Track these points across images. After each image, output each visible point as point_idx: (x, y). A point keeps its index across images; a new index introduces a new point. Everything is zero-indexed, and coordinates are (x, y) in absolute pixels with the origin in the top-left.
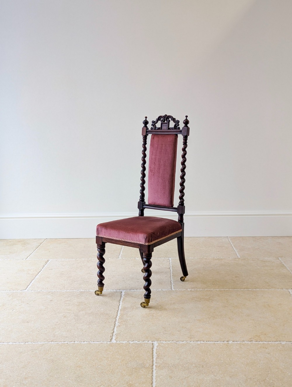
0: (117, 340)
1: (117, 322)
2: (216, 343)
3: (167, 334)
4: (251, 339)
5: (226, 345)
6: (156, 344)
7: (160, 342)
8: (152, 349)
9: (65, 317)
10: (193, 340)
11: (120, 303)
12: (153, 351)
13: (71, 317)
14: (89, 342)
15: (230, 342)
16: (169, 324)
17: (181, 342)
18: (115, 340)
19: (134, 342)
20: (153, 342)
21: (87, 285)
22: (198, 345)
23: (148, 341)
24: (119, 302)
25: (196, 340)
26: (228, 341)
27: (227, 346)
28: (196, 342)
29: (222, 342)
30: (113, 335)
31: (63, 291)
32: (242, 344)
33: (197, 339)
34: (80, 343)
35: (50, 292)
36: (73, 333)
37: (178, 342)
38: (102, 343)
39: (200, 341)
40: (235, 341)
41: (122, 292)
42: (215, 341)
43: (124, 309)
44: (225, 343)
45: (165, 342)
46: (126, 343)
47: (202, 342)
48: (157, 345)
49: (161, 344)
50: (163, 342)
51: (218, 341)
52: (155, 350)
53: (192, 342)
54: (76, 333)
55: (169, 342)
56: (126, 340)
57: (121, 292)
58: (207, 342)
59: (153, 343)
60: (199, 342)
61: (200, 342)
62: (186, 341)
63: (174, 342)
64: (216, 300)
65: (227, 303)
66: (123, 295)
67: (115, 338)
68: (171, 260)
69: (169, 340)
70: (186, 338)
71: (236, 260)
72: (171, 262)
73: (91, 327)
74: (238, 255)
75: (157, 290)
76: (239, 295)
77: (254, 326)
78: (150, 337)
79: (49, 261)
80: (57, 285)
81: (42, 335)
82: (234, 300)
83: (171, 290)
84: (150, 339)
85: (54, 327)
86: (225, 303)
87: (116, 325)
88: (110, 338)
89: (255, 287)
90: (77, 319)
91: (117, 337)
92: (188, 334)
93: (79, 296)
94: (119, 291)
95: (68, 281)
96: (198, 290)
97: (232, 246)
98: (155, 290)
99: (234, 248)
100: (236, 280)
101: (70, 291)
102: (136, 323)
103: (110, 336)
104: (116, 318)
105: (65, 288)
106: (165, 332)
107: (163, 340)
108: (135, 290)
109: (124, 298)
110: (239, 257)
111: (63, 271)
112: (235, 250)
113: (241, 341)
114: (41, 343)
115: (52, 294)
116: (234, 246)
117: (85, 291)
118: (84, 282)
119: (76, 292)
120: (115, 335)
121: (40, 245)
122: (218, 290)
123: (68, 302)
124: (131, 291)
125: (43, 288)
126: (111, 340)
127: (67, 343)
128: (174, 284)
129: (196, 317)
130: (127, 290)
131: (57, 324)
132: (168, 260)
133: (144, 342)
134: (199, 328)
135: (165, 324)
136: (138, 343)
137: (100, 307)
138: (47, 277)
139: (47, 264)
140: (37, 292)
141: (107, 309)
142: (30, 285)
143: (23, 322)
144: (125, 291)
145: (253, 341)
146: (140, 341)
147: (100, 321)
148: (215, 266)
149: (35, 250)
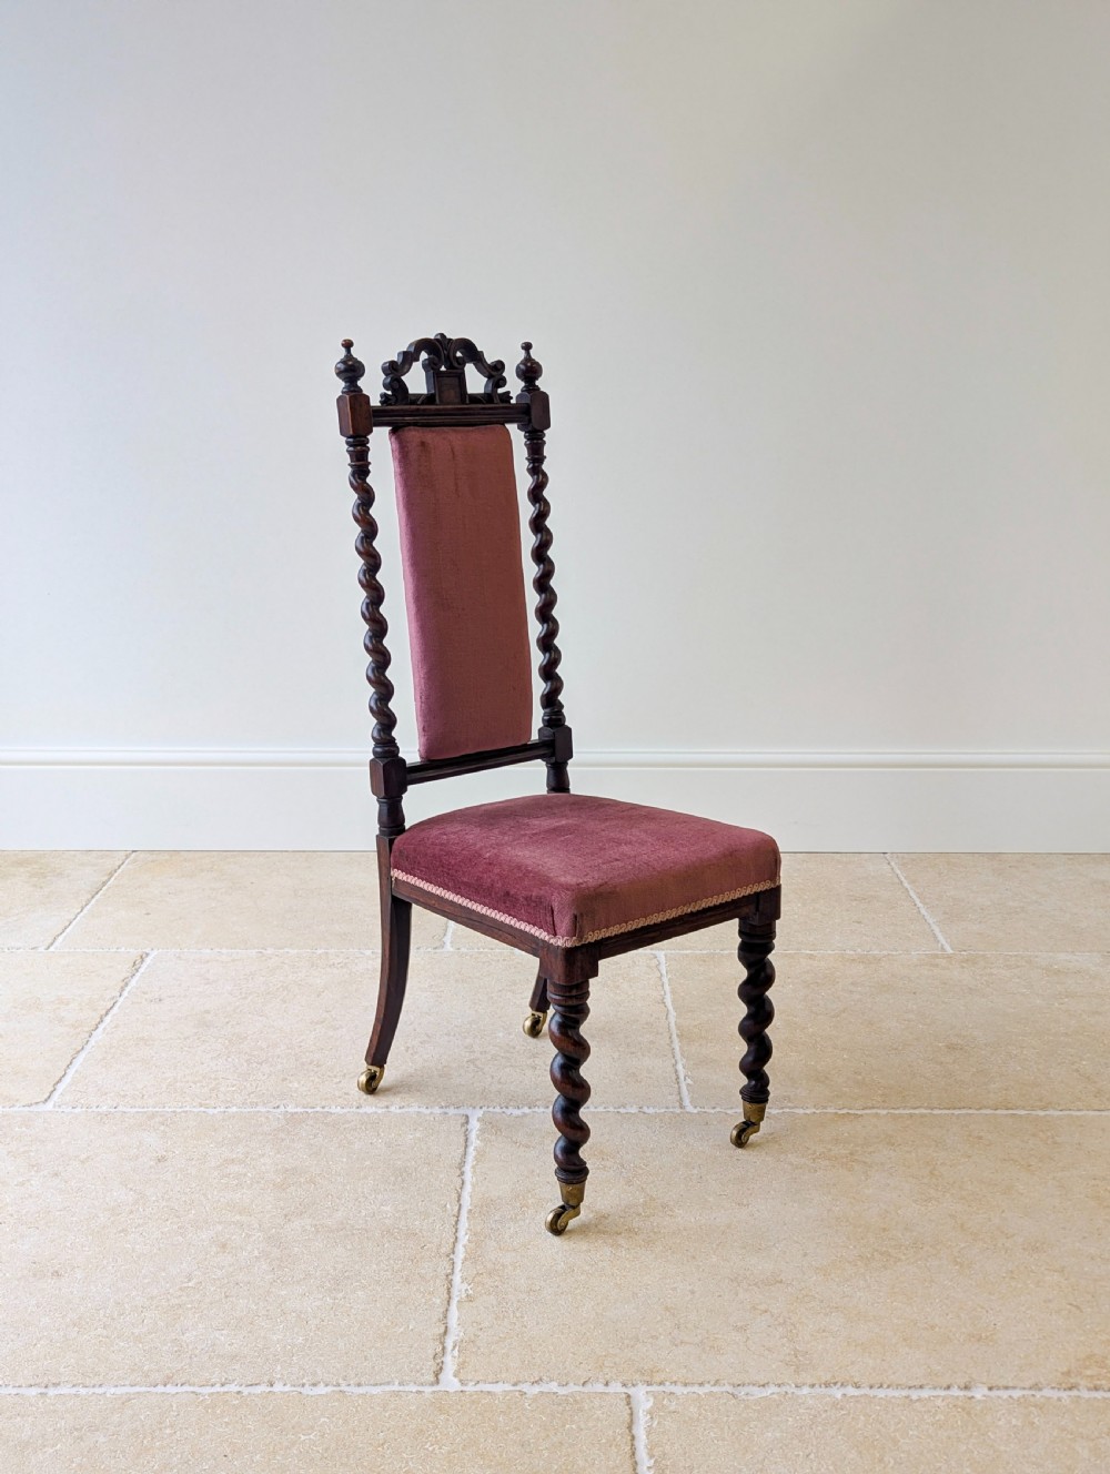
0: (462, 1376)
1: (457, 1278)
2: (915, 1395)
3: (687, 1343)
4: (1068, 1373)
5: (963, 1409)
6: (640, 1393)
7: (661, 1388)
8: (630, 1428)
9: (224, 1246)
10: (809, 1382)
11: (462, 1173)
12: (633, 1438)
13: (249, 1248)
14: (339, 1385)
15: (979, 1393)
16: (693, 1292)
17: (758, 1393)
18: (455, 1376)
19: (544, 1388)
20: (631, 1391)
21: (317, 1080)
22: (835, 1405)
23: (607, 1384)
24: (458, 1172)
25: (823, 1381)
26: (966, 1388)
27: (969, 1414)
28: (824, 1390)
29: (943, 1393)
30: (444, 1348)
31: (211, 1111)
32: (1035, 1406)
33: (828, 1377)
34: (299, 1389)
35: (153, 1115)
36: (265, 1338)
37: (742, 1392)
38: (396, 1394)
39: (842, 1384)
40: (999, 1388)
41: (467, 1117)
42: (911, 1383)
43: (484, 1207)
44: (957, 1398)
45: (686, 1390)
46: (506, 1393)
47: (851, 1391)
48: (650, 1404)
49: (665, 1402)
50: (673, 1388)
51: (921, 1387)
52: (640, 1431)
53: (806, 1390)
54: (275, 1338)
55: (701, 1391)
56: (503, 1375)
57: (463, 1120)
58: (872, 1393)
59: (629, 1396)
60: (838, 1393)
61: (842, 1391)
62: (779, 1386)
63: (724, 1389)
64: (882, 1164)
65: (934, 1180)
66: (473, 1136)
67: (455, 1367)
68: (663, 960)
69: (700, 1380)
70: (774, 1366)
71: (937, 965)
72: (664, 972)
73: (342, 1302)
74: (942, 940)
75: (622, 1110)
76: (980, 1138)
77: (1071, 1304)
78: (615, 1363)
79: (148, 961)
80: (188, 1082)
81: (122, 1344)
82: (961, 1167)
83: (678, 1111)
84: (614, 1370)
85: (174, 1301)
86: (926, 1181)
87: (455, 1292)
88: (431, 1365)
89: (1041, 1100)
90: (278, 1259)
91: (465, 1362)
92: (783, 1345)
93: (282, 1135)
94: (456, 1111)
95: (230, 1060)
96: (796, 1111)
97: (912, 893)
98: (611, 1109)
99: (920, 905)
100: (954, 1062)
101: (242, 1110)
102: (545, 1281)
103: (431, 1353)
104: (453, 1253)
105: (221, 1096)
106: (676, 1331)
107: (675, 1379)
108: (526, 1110)
109: (478, 1153)
110: (952, 952)
111: (208, 1012)
112: (927, 917)
113: (1024, 1389)
114: (120, 1391)
115: (162, 1128)
116: (920, 896)
117: (310, 1110)
118: (303, 1064)
119: (267, 1118)
120: (453, 1350)
121: (109, 879)
122: (885, 1112)
123: (234, 1169)
124: (509, 1111)
125: (122, 1093)
126: (437, 1376)
127: (239, 1392)
128: (689, 1081)
129: (805, 1255)
130: (491, 1109)
131: (190, 1284)
132: (654, 962)
133: (589, 1386)
134: (826, 1315)
135: (674, 1289)
136: (562, 1391)
137: (380, 1197)
138: (143, 1039)
139: (137, 971)
140: (99, 1114)
141: (407, 1206)
142: (67, 1080)
143: (35, 1275)
144: (480, 1113)
145: (1079, 1384)
146: (571, 1384)
147: (382, 1273)
148: (851, 992)
149: (87, 903)
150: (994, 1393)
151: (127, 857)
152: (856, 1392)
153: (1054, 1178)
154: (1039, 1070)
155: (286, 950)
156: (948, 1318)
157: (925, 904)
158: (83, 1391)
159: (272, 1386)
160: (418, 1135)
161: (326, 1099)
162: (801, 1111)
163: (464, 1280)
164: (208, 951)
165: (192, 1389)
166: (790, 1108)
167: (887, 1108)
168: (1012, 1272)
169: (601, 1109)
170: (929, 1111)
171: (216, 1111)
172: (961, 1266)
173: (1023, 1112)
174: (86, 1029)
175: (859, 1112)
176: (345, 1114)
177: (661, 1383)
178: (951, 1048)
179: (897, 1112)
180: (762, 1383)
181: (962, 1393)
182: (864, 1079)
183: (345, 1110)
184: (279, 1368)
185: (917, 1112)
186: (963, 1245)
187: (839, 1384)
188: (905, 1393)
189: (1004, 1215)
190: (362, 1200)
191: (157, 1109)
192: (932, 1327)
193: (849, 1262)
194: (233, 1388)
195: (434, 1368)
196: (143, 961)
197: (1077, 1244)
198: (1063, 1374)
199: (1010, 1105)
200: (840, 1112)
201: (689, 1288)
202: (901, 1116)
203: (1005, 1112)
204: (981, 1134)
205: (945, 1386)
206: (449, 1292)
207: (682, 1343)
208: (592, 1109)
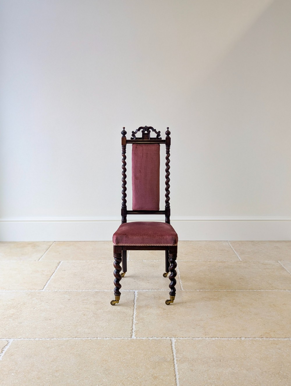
1: (134, 320)
2: (230, 339)
3: (183, 331)
4: (262, 335)
5: (240, 341)
6: (174, 340)
7: (178, 338)
8: (171, 344)
9: (85, 315)
10: (208, 337)
11: (134, 302)
12: (172, 346)
13: (90, 315)
14: (111, 338)
15: (243, 339)
16: (184, 322)
17: (197, 339)
18: (135, 336)
19: (153, 338)
20: (171, 339)
21: (101, 285)
22: (213, 341)
23: (166, 338)
26: (240, 338)
27: (241, 342)
28: (211, 338)
29: (235, 339)
30: (132, 332)
31: (79, 291)
32: (254, 341)
33: (212, 336)
34: (103, 339)
35: (66, 292)
36: (95, 330)
37: (194, 339)
38: (123, 339)
39: (215, 337)
40: (247, 338)
42: (229, 337)
43: (139, 308)
45: (182, 339)
46: (146, 339)
47: (216, 338)
49: (178, 340)
50: (180, 338)
51: (231, 338)
52: (173, 345)
53: (207, 338)
54: (97, 330)
55: (186, 339)
56: (145, 336)
57: (134, 292)
58: (221, 339)
60: (214, 339)
62: (202, 338)
63: (191, 338)
64: (224, 300)
66: (136, 295)
67: (135, 335)
68: (177, 262)
69: (186, 337)
70: (201, 335)
71: (238, 263)
73: (111, 325)
74: (240, 258)
75: (168, 290)
79: (61, 263)
80: (73, 286)
83: (181, 290)
84: (168, 335)
85: (75, 324)
87: (134, 322)
89: (260, 288)
91: (137, 334)
92: (203, 331)
94: (132, 291)
95: (82, 281)
97: (233, 249)
100: (241, 281)
101: (86, 291)
102: (153, 320)
103: (130, 333)
104: (133, 316)
105: (81, 288)
106: (180, 329)
107: (180, 336)
108: (147, 290)
109: (137, 298)
110: (241, 260)
111: (76, 273)
112: (236, 253)
114: (66, 339)
115: (69, 294)
116: (235, 250)
117: (100, 291)
118: (98, 282)
119: (91, 292)
120: (134, 332)
121: (50, 247)
122: (225, 290)
123: (85, 301)
124: (143, 291)
125: (59, 288)
126: (131, 336)
127: (91, 339)
128: (183, 285)
129: (208, 316)
131: (78, 321)
133: (163, 338)
136: (157, 339)
138: (62, 278)
139: (59, 265)
141: (123, 308)
142: (47, 285)
143: (46, 320)
144: (137, 291)
146: (159, 338)
147: (118, 319)
148: (219, 268)
149: (46, 252)
150: (246, 339)
151: (53, 242)
152: (218, 339)
155: (92, 261)
158: (59, 339)
159: (97, 338)
160: (124, 295)
161: (104, 289)
162: (207, 290)
163: (135, 320)
164: (74, 261)
165: (81, 339)
166: (205, 290)
169: (164, 290)
171: (80, 291)
172: (240, 318)
173: (255, 290)
174: (49, 276)
176: (108, 291)
177: (178, 337)
178: (240, 278)
180: (198, 337)
181: (239, 339)
184: (98, 335)
188: (228, 339)
189: (250, 309)
192: (234, 328)
194: (89, 338)
198: (260, 335)
202: (229, 291)
205: (236, 337)
207: (182, 331)
208: (162, 290)
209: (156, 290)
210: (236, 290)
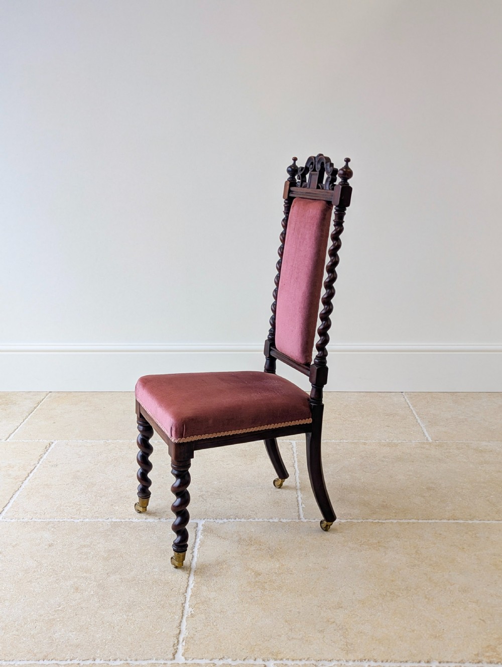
0: (186, 656)
1: (187, 605)
3: (295, 639)
4: (477, 655)
7: (281, 662)
9: (77, 589)
10: (352, 659)
11: (193, 552)
13: (89, 590)
14: (126, 660)
16: (299, 613)
18: (183, 655)
19: (225, 661)
20: (267, 663)
23: (255, 660)
24: (191, 552)
25: (359, 658)
26: (428, 662)
28: (359, 663)
30: (178, 641)
31: (76, 521)
33: (361, 656)
34: (107, 662)
35: (49, 523)
36: (93, 636)
37: (320, 663)
40: (444, 662)
41: (197, 524)
42: (401, 660)
43: (202, 569)
45: (293, 663)
46: (207, 664)
47: (372, 664)
50: (287, 662)
51: (406, 662)
53: (351, 663)
54: (98, 636)
55: (300, 663)
56: (206, 655)
57: (195, 525)
61: (368, 663)
62: (338, 661)
63: (311, 662)
64: (393, 548)
65: (417, 556)
66: (199, 533)
67: (183, 651)
68: (294, 445)
69: (300, 658)
70: (336, 651)
71: (424, 448)
72: (295, 452)
73: (131, 618)
74: (427, 436)
75: (271, 520)
76: (440, 534)
77: (480, 619)
78: (260, 649)
79: (53, 446)
80: (66, 506)
81: (24, 639)
82: (431, 549)
83: (297, 521)
84: (259, 652)
85: (51, 617)
86: (413, 556)
87: (185, 612)
88: (172, 650)
89: (470, 515)
90: (102, 595)
91: (188, 648)
92: (341, 640)
93: (109, 533)
94: (192, 521)
95: (87, 495)
96: (354, 521)
97: (414, 412)
98: (266, 520)
99: (417, 418)
100: (430, 496)
101: (91, 520)
102: (229, 607)
103: (172, 644)
104: (186, 592)
105: (81, 513)
106: (290, 633)
107: (288, 657)
108: (225, 520)
109: (201, 542)
110: (431, 441)
111: (78, 471)
112: (421, 424)
113: (456, 663)
114: (22, 663)
115: (52, 529)
116: (417, 413)
117: (123, 520)
118: (121, 497)
119: (102, 524)
120: (183, 642)
121: (38, 406)
122: (395, 521)
123: (85, 550)
124: (217, 521)
125: (35, 512)
126: (174, 655)
127: (79, 664)
128: (303, 506)
129: (354, 594)
130: (209, 520)
131: (60, 608)
132: (291, 446)
133: (246, 661)
134: (362, 624)
135: (290, 611)
136: (234, 663)
137: (153, 564)
138: (47, 485)
139: (47, 451)
140: (23, 522)
141: (166, 569)
142: (10, 505)
144: (203, 522)
145: (483, 661)
146: (238, 660)
147: (151, 603)
148: (383, 461)
149: (27, 417)
150: (442, 665)
151: (47, 395)
152: (375, 664)
153: (475, 555)
154: (470, 500)
155: (118, 441)
156: (421, 626)
157: (420, 417)
159: (95, 660)
161: (131, 515)
162: (356, 521)
163: (190, 606)
164: (81, 441)
165: (56, 662)
166: (351, 519)
167: (397, 519)
168: (453, 603)
169: (261, 520)
170: (417, 521)
171: (79, 521)
172: (429, 599)
173: (462, 521)
174: (21, 480)
175: (384, 521)
177: (281, 659)
178: (429, 489)
179: (401, 521)
180: (330, 659)
182: (387, 505)
183: (139, 521)
184: (99, 651)
185: (411, 521)
186: (430, 589)
187: (367, 660)
189: (450, 573)
190: (144, 565)
191: (51, 520)
192: (413, 631)
193: (375, 597)
194: (76, 662)
195: (173, 652)
196: (50, 446)
197: (485, 589)
198: (475, 655)
199: (455, 518)
200: (375, 521)
201: (298, 610)
202: (403, 523)
203: (454, 521)
204: (441, 532)
205: (418, 661)
206: (183, 613)
207: (292, 638)
208: (257, 520)
209: (245, 518)
210: (420, 521)
